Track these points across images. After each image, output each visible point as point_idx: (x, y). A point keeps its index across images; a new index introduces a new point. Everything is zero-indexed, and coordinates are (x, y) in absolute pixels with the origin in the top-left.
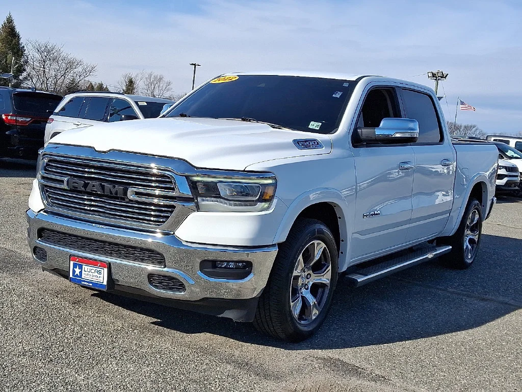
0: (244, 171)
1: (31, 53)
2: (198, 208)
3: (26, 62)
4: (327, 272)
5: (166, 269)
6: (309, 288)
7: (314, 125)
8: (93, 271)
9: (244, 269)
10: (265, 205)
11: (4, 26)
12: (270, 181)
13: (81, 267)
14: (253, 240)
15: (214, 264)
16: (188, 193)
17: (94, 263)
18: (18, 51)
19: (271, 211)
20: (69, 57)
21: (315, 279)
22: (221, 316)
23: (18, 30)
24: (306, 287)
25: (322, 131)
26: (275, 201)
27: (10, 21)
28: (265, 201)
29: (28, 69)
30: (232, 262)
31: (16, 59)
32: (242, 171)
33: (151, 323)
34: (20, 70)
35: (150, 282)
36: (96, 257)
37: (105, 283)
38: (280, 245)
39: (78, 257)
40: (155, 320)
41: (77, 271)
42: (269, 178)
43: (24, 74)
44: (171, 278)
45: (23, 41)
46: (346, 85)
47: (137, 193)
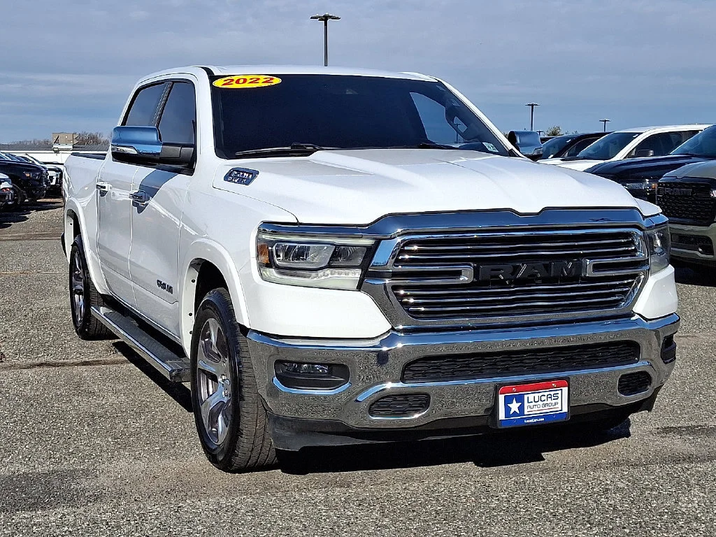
13: (520, 399)
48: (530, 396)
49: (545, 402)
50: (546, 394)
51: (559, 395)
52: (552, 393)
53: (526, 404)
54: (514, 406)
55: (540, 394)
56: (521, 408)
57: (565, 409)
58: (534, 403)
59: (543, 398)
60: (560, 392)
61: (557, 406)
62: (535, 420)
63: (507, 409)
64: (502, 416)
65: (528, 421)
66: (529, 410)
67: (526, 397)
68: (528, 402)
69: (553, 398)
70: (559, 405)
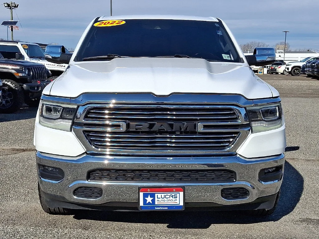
48: (158, 195)
49: (168, 199)
50: (169, 194)
51: (178, 196)
52: (173, 194)
53: (156, 199)
54: (149, 199)
55: (165, 194)
56: (153, 201)
57: (182, 204)
58: (161, 199)
59: (167, 197)
60: (178, 194)
61: (176, 202)
62: (162, 208)
63: (145, 201)
64: (141, 204)
65: (157, 208)
66: (158, 202)
67: (156, 195)
68: (157, 198)
69: (173, 197)
70: (178, 201)
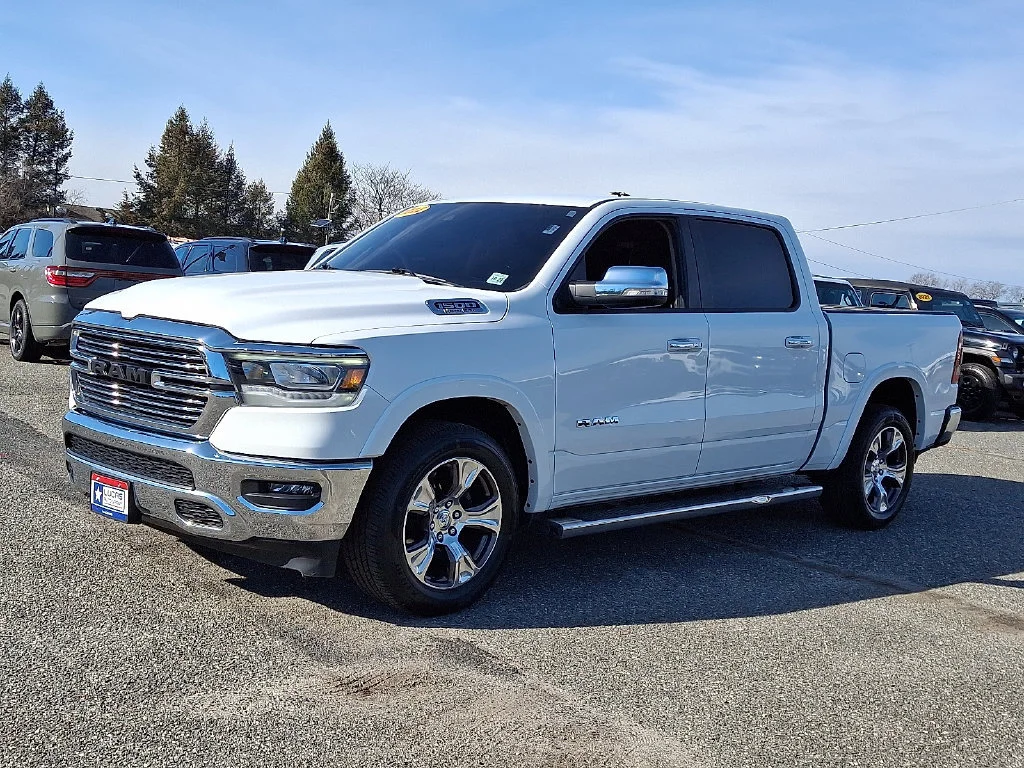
0: (311, 345)
1: (359, 184)
2: (242, 400)
3: (353, 200)
4: (493, 509)
5: (196, 493)
6: (458, 533)
7: (498, 278)
8: (113, 495)
9: (307, 497)
10: (348, 397)
11: (319, 145)
12: (358, 362)
13: (101, 490)
14: (320, 450)
15: (264, 486)
16: (225, 378)
17: (114, 482)
18: (340, 182)
19: (353, 408)
20: (419, 190)
21: (469, 519)
22: (285, 566)
23: (340, 148)
24: (452, 531)
25: (506, 287)
26: (364, 391)
27: (328, 135)
28: (348, 390)
29: (355, 211)
30: (294, 483)
31: (337, 197)
32: (308, 345)
33: (226, 580)
34: (343, 212)
35: (179, 511)
36: (118, 474)
37: (126, 512)
38: (377, 461)
39: (100, 474)
40: (236, 576)
41: (98, 493)
42: (357, 357)
43: (350, 219)
44: (203, 506)
45: (348, 168)
46: (572, 214)
47: (163, 379)
51: (123, 497)
64: (92, 500)
70: (122, 506)
